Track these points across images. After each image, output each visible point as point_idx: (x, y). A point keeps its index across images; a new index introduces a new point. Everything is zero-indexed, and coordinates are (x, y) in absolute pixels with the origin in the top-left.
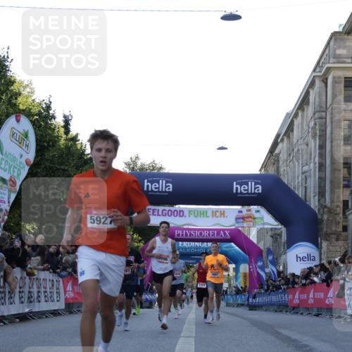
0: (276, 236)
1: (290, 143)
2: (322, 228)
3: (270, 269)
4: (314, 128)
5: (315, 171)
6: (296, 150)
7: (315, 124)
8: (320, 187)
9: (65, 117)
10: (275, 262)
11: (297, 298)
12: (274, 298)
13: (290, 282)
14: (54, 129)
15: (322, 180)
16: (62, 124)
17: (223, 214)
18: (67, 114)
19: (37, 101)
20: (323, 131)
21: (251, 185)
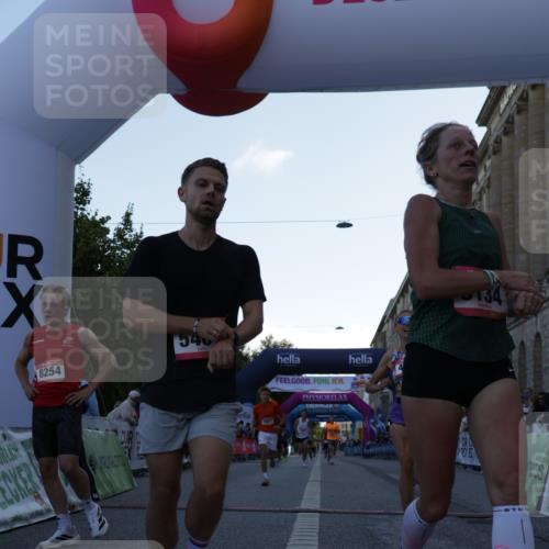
0: (384, 398)
3: (378, 426)
17: (341, 380)
21: (364, 356)
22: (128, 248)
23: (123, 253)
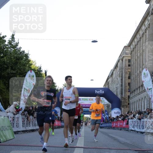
0: (108, 106)
1: (112, 79)
2: (122, 104)
3: (106, 116)
4: (119, 74)
5: (120, 87)
6: (114, 80)
7: (120, 73)
8: (121, 92)
9: (45, 71)
10: (108, 114)
11: (114, 125)
12: (108, 125)
13: (112, 120)
14: (42, 75)
15: (122, 89)
16: (44, 73)
17: (92, 99)
18: (46, 70)
19: (37, 66)
20: (122, 75)
21: (101, 91)
22: (13, 48)
23: (11, 50)
